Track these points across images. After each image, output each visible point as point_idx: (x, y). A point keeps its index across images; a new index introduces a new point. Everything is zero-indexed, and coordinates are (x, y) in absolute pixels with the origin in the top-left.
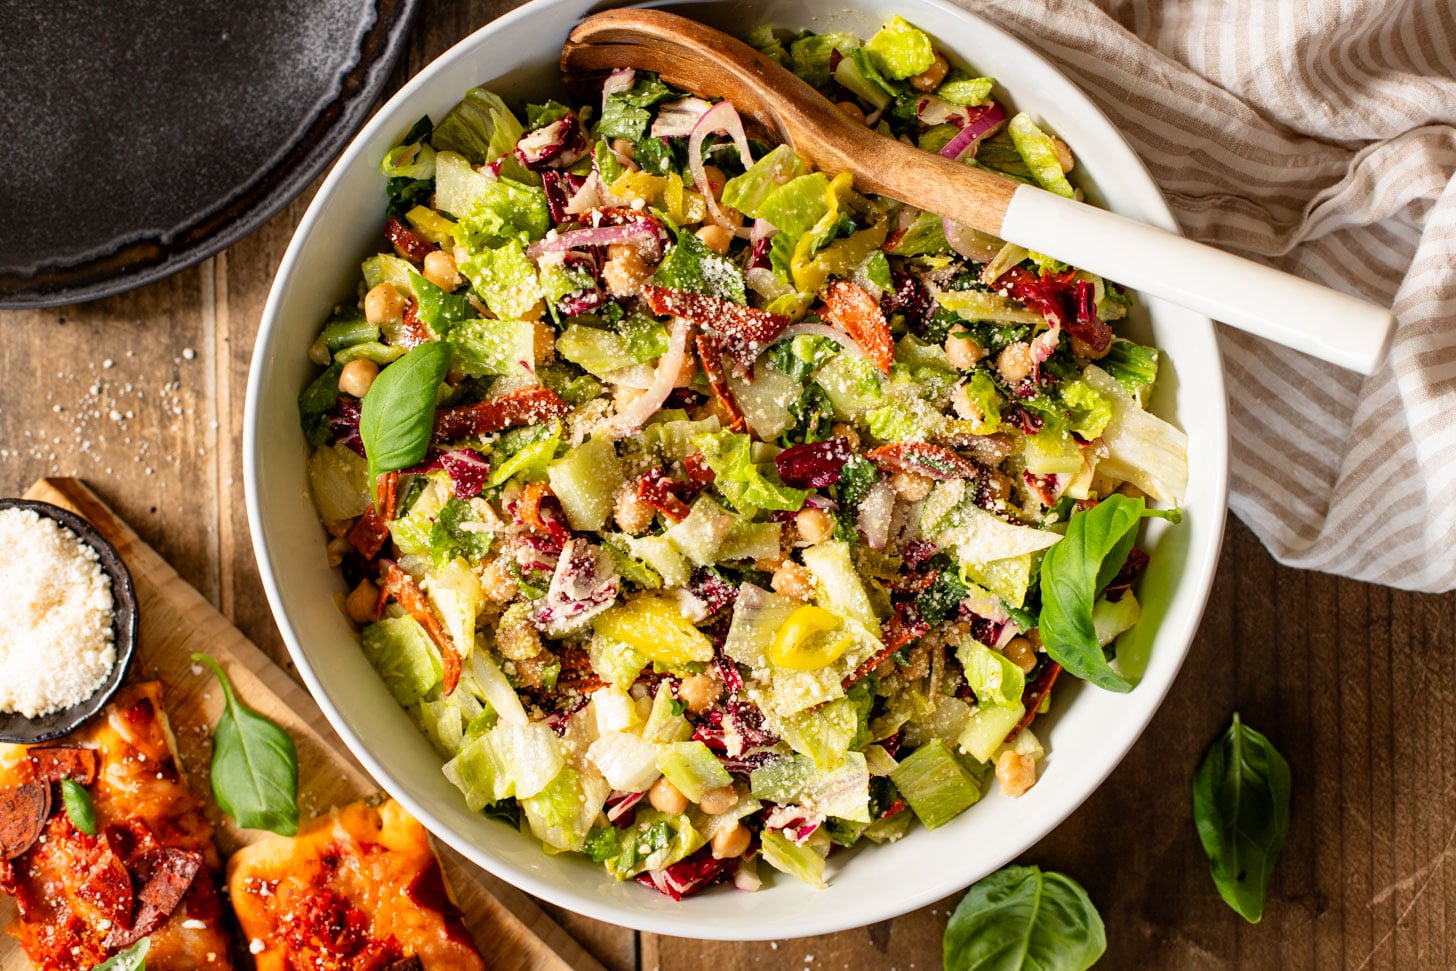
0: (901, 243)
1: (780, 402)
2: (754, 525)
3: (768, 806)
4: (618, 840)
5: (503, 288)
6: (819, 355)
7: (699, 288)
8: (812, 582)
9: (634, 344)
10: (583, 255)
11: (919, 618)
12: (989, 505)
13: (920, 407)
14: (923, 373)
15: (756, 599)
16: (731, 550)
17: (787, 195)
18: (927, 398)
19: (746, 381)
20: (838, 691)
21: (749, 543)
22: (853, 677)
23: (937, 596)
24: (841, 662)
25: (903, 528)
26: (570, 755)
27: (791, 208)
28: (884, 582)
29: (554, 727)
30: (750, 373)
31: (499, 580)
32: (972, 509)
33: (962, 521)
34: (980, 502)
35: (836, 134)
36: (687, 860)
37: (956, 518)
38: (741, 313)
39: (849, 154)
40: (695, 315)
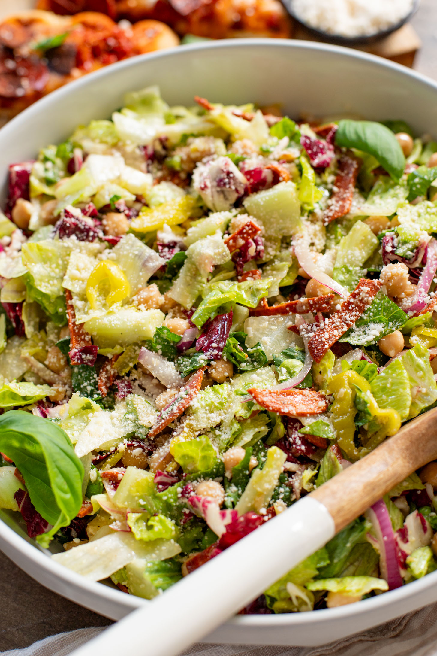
0: (333, 456)
1: (265, 339)
2: (197, 292)
3: (28, 233)
4: (63, 158)
5: (419, 216)
6: (284, 370)
7: (365, 316)
8: (142, 307)
9: (348, 271)
10: (420, 259)
11: (82, 360)
12: (126, 441)
13: (215, 418)
14: (236, 426)
15: (151, 264)
16: (189, 270)
17: (402, 383)
18: (219, 426)
19: (290, 324)
20: (67, 284)
21: (188, 284)
22: (70, 302)
23: (89, 388)
24: (84, 298)
25: (144, 389)
26: (125, 145)
27: (392, 384)
28: (117, 357)
29: (145, 148)
30: (295, 329)
31: (244, 147)
32: (130, 429)
33: (127, 419)
34: (132, 437)
35: (430, 426)
36: (27, 183)
37: (131, 416)
38: (336, 332)
39: (412, 430)
40: (349, 303)
